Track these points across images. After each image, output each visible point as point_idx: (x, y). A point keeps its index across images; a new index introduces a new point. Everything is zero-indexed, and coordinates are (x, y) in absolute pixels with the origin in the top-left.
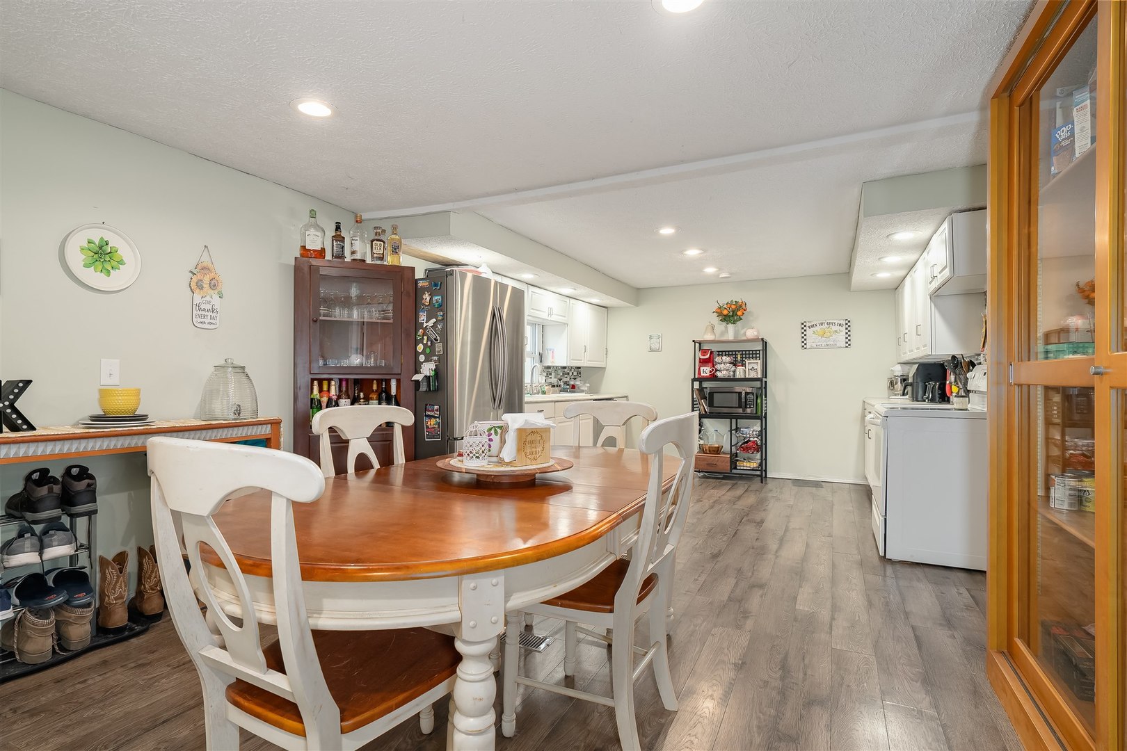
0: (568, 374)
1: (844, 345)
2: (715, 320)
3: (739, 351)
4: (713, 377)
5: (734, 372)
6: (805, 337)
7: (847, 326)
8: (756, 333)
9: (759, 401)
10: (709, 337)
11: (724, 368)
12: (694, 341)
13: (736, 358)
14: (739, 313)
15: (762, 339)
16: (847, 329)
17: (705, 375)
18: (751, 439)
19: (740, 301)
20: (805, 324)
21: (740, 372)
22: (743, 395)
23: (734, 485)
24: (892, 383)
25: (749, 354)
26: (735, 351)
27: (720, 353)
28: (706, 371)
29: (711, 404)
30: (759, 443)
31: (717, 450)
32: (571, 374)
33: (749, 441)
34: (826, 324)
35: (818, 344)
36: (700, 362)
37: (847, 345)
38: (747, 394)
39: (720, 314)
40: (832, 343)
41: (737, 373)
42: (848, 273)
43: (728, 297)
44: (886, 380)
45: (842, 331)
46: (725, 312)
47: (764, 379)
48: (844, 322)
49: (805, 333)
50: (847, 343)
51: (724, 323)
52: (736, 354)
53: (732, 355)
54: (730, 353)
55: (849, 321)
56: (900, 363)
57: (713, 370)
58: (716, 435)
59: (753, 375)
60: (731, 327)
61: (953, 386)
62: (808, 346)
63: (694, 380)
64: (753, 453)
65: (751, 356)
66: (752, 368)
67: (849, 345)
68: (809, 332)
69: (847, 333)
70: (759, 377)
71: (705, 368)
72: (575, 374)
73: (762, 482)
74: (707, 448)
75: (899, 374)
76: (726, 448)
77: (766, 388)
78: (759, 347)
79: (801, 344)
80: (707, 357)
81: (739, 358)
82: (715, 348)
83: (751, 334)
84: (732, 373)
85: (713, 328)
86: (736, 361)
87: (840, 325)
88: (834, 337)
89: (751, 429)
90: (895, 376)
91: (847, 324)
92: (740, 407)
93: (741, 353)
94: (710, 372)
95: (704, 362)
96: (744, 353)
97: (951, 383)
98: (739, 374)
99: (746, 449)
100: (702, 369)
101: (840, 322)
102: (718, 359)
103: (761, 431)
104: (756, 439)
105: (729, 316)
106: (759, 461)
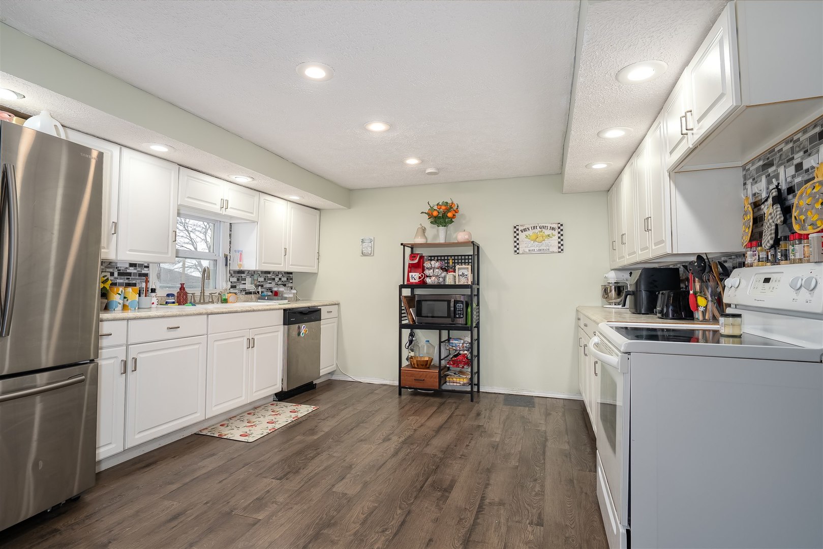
0: (274, 279)
1: (556, 249)
2: (426, 222)
3: (451, 256)
4: (422, 284)
5: (444, 278)
6: (518, 242)
7: (559, 230)
8: (467, 237)
9: (469, 310)
10: (420, 240)
11: (433, 273)
12: (402, 244)
13: (448, 263)
14: (450, 215)
15: (473, 242)
16: (559, 233)
17: (414, 281)
18: (461, 352)
19: (450, 202)
20: (517, 227)
21: (449, 279)
22: (452, 304)
23: (442, 404)
24: (606, 291)
25: (462, 259)
26: (448, 256)
27: (431, 258)
28: (415, 277)
29: (419, 313)
30: (469, 356)
31: (426, 365)
32: (277, 279)
33: (459, 354)
34: (538, 228)
35: (531, 249)
36: (409, 267)
37: (560, 250)
38: (456, 302)
39: (430, 215)
40: (545, 248)
41: (447, 279)
42: (561, 173)
43: (438, 198)
44: (600, 288)
45: (555, 235)
46: (435, 214)
47: (475, 287)
48: (556, 226)
49: (517, 237)
50: (559, 248)
51: (436, 226)
52: (448, 260)
53: (444, 260)
54: (443, 258)
55: (562, 225)
56: (613, 270)
57: (422, 275)
58: (428, 346)
59: (463, 281)
60: (442, 229)
61: (699, 298)
62: (521, 251)
63: (402, 287)
64: (463, 367)
65: (463, 261)
66: (463, 274)
67: (562, 250)
68: (522, 236)
69: (559, 238)
70: (470, 283)
71: (413, 274)
72: (284, 279)
73: (472, 401)
74: (415, 362)
75: (613, 281)
76: (436, 361)
77: (478, 295)
78: (469, 251)
79: (513, 249)
80: (416, 261)
81: (451, 263)
82: (426, 252)
83: (461, 237)
84: (441, 279)
85: (424, 230)
86: (448, 266)
87: (553, 229)
88: (547, 241)
89: (461, 341)
90: (609, 283)
91: (559, 228)
92: (449, 316)
93: (453, 258)
94: (420, 278)
95: (413, 267)
96: (456, 258)
97: (695, 294)
98: (449, 280)
99: (456, 363)
100: (410, 274)
101: (552, 226)
102: (427, 264)
103: (471, 343)
104: (466, 352)
105: (439, 218)
106: (469, 377)
